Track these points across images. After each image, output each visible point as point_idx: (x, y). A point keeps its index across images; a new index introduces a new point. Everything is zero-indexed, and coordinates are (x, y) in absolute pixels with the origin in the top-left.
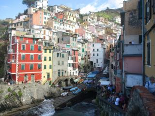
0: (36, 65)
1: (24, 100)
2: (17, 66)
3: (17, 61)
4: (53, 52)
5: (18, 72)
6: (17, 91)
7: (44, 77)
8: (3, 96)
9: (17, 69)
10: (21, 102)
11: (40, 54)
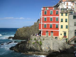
0: (54, 25)
1: (43, 48)
2: (42, 25)
3: (42, 22)
4: (69, 15)
5: (42, 29)
6: (39, 41)
7: (61, 34)
8: (32, 42)
9: (42, 27)
10: (41, 49)
11: (57, 17)
